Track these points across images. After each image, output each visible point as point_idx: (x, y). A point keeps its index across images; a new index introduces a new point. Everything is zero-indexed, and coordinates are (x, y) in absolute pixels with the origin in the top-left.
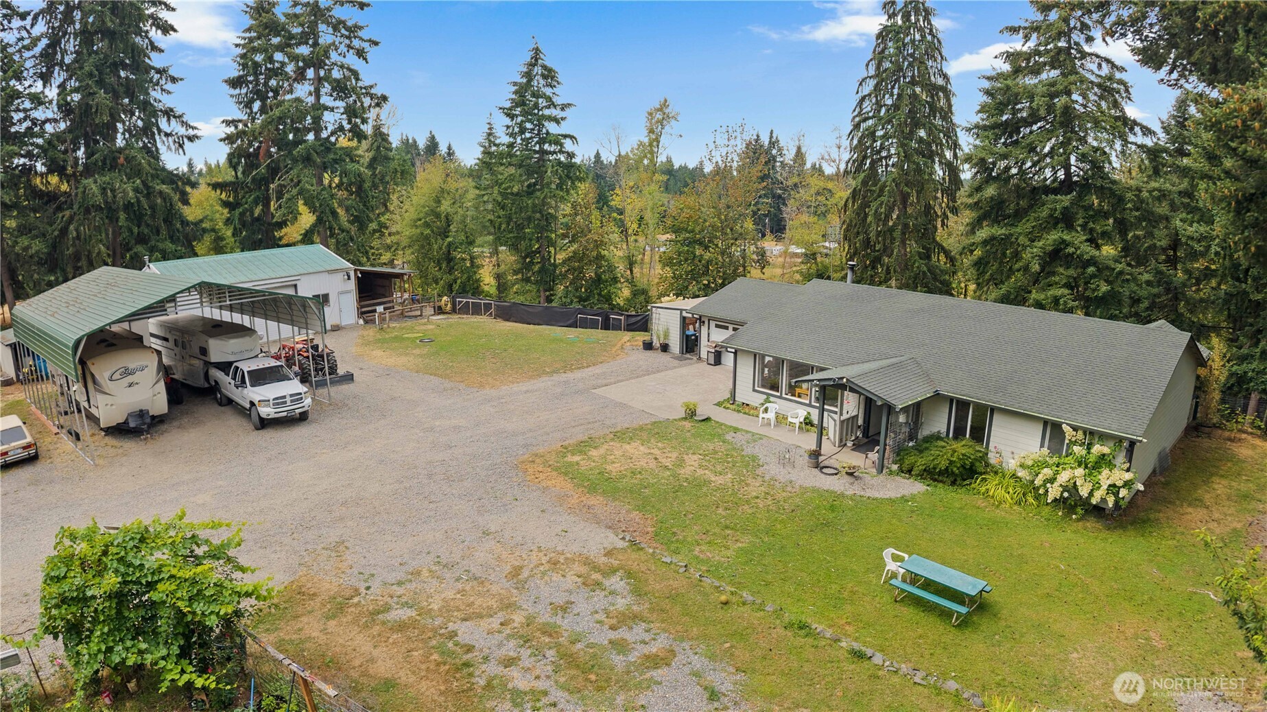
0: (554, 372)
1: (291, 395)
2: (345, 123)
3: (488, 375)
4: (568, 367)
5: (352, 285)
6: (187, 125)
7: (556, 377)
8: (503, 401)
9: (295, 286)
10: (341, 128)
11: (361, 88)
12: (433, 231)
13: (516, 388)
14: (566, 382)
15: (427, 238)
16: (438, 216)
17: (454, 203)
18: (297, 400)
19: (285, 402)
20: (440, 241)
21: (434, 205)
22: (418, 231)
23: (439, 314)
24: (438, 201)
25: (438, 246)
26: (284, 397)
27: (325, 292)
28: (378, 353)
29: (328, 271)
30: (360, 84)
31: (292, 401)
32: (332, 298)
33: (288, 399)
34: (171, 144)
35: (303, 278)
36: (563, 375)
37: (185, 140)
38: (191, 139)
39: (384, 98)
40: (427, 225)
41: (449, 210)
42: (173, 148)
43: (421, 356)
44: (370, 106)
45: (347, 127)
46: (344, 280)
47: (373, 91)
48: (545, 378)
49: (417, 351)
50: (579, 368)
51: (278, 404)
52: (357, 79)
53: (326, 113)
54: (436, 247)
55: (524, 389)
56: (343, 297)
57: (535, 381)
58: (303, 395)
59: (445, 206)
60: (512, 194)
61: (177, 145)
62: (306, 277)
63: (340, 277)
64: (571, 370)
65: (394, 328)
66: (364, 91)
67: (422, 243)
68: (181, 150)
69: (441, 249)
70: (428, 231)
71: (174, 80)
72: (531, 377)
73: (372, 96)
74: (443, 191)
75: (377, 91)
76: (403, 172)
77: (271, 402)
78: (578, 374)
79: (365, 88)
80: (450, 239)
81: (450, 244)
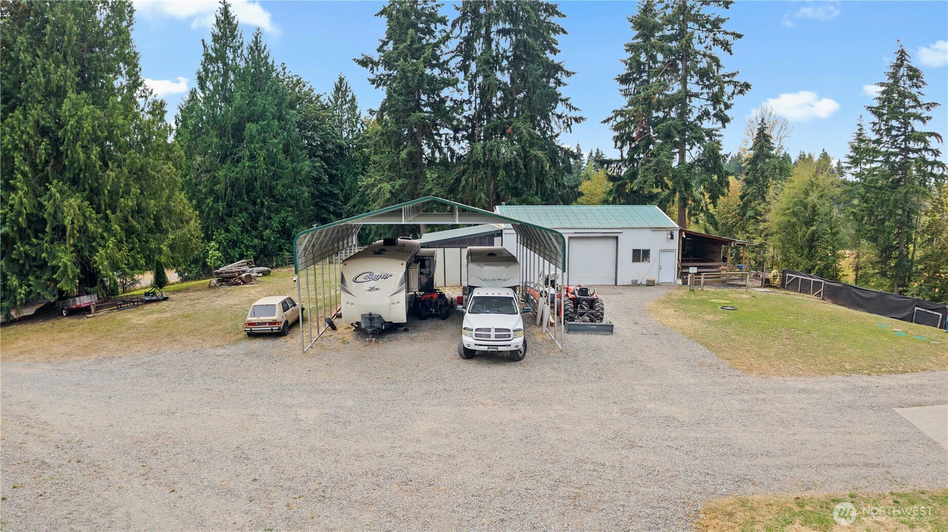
0: (854, 371)
1: (497, 330)
2: (711, 109)
3: (766, 358)
4: (876, 368)
5: (675, 244)
6: (571, 107)
7: (856, 380)
8: (762, 396)
9: (617, 238)
10: (706, 113)
11: (724, 76)
12: (798, 219)
13: (791, 382)
14: (865, 389)
15: (793, 225)
16: (805, 206)
17: (821, 196)
18: (504, 336)
19: (489, 336)
20: (804, 229)
21: (803, 196)
22: (786, 218)
23: (766, 287)
24: (807, 194)
25: (803, 233)
26: (489, 330)
27: (646, 248)
28: (670, 311)
29: (651, 228)
30: (722, 72)
31: (496, 336)
32: (652, 255)
33: (493, 333)
34: (561, 123)
35: (624, 231)
36: (866, 378)
37: (573, 121)
38: (577, 120)
39: (747, 86)
40: (795, 214)
41: (816, 200)
42: (562, 127)
43: (708, 322)
44: (733, 93)
45: (712, 112)
46: (668, 239)
47: (735, 79)
48: (838, 377)
49: (709, 317)
50: (890, 372)
51: (481, 336)
52: (718, 66)
53: (693, 99)
54: (800, 234)
55: (802, 385)
56: (663, 255)
57: (823, 378)
58: (512, 333)
59: (813, 198)
60: (875, 187)
61: (566, 125)
62: (630, 231)
63: (665, 235)
64: (879, 373)
65: (707, 291)
66: (727, 79)
67: (788, 229)
68: (568, 129)
69: (804, 236)
70: (795, 220)
71: (568, 74)
72: (821, 373)
73: (735, 84)
74: (812, 184)
75: (739, 79)
76: (781, 169)
77: (474, 332)
78: (886, 380)
79: (728, 76)
80: (814, 228)
81: (814, 233)
